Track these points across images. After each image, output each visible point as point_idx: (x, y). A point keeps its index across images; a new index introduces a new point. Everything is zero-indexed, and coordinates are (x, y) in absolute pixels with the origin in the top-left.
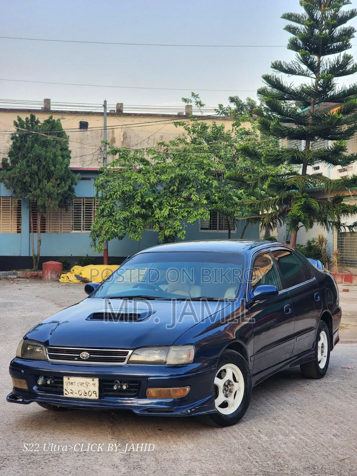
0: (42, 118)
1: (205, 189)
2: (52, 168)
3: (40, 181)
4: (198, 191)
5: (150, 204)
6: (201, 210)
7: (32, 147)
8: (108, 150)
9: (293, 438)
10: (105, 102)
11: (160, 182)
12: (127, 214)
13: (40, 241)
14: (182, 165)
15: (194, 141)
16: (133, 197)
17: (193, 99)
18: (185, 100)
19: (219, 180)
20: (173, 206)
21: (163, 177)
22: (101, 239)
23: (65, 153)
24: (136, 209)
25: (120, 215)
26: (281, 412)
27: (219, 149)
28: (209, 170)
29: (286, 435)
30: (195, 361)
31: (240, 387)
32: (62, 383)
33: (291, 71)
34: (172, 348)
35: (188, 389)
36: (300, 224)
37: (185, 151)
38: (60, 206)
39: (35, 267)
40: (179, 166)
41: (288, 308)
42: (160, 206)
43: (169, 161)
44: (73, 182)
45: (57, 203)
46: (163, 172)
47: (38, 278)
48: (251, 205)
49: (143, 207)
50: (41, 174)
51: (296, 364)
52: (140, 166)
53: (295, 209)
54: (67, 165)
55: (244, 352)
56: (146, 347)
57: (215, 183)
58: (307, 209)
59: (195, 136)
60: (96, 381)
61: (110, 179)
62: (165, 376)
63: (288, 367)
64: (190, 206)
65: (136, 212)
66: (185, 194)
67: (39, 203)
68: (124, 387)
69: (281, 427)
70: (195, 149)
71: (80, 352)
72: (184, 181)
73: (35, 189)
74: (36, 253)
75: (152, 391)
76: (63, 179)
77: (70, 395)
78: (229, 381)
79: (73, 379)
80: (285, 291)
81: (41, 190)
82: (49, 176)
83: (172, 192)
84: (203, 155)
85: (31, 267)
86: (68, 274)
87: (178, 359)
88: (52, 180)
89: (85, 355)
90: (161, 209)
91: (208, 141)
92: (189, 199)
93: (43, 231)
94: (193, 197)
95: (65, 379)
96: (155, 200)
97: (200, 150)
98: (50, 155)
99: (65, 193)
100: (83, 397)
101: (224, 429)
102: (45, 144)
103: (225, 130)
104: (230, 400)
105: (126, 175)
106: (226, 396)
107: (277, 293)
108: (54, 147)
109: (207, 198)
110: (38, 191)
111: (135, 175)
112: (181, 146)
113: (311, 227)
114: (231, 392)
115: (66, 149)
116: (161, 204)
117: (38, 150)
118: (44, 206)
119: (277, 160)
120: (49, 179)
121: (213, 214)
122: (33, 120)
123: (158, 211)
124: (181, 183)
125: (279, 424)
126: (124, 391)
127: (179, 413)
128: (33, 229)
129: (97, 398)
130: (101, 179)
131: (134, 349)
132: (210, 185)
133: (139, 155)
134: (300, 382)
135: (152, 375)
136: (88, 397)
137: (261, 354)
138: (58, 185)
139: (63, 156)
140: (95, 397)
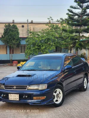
0: (12, 25)
1: (54, 41)
2: (15, 37)
3: (11, 40)
4: (52, 42)
5: (40, 45)
6: (53, 47)
7: (9, 32)
8: (29, 32)
9: (77, 110)
10: (28, 20)
11: (42, 40)
12: (34, 48)
13: (12, 56)
14: (48, 36)
15: (51, 29)
16: (35, 44)
17: (50, 19)
18: (48, 19)
19: (58, 39)
20: (46, 46)
21: (43, 39)
22: (27, 55)
23: (18, 33)
24: (36, 47)
25: (32, 49)
26: (74, 102)
27: (57, 31)
28: (55, 36)
29: (75, 109)
30: (47, 88)
31: (61, 95)
32: (8, 96)
33: (75, 8)
34: (40, 85)
35: (45, 97)
36: (79, 49)
37: (49, 32)
38: (17, 47)
39: (11, 63)
40: (47, 36)
41: (75, 72)
42: (43, 46)
43: (45, 34)
44: (20, 41)
45: (16, 46)
46: (43, 37)
47: (12, 65)
48: (65, 44)
49: (38, 46)
50: (12, 39)
51: (78, 87)
52: (37, 36)
53: (77, 45)
54: (19, 36)
55: (62, 85)
56: (33, 85)
57: (56, 40)
58: (80, 45)
59: (51, 28)
60: (18, 95)
61: (29, 39)
62: (38, 93)
63: (75, 88)
64: (50, 46)
65: (36, 48)
66: (49, 43)
67: (12, 46)
68: (26, 97)
69: (73, 107)
70: (51, 31)
71: (13, 87)
72: (48, 39)
73: (10, 43)
74: (11, 59)
75: (35, 98)
76: (17, 40)
77: (11, 99)
78: (58, 94)
79: (11, 95)
80: (74, 67)
81: (12, 43)
82: (14, 39)
83: (45, 42)
84: (53, 32)
85: (10, 63)
86: (19, 64)
87: (42, 88)
88: (15, 40)
89: (15, 87)
90: (43, 47)
91: (54, 29)
92: (50, 44)
93: (13, 53)
94: (51, 44)
95: (9, 95)
96: (41, 44)
97: (53, 31)
98: (14, 34)
99: (18, 43)
100: (14, 100)
101: (57, 108)
102: (12, 31)
103: (59, 26)
104: (58, 99)
105: (34, 38)
106: (57, 98)
107: (72, 67)
108: (15, 32)
109: (55, 44)
110: (11, 43)
111: (36, 38)
112: (48, 31)
113: (82, 50)
114: (59, 97)
115: (18, 32)
116: (43, 45)
117: (11, 32)
118: (13, 47)
119: (72, 32)
120: (14, 40)
121: (56, 48)
122: (9, 25)
123: (42, 47)
124: (48, 40)
125: (73, 106)
126: (26, 98)
127: (42, 104)
128: (10, 53)
129: (19, 100)
130: (27, 39)
131: (29, 85)
132: (55, 40)
133: (37, 33)
134: (79, 93)
135: (35, 93)
136: (16, 100)
137: (67, 85)
138: (16, 41)
139: (17, 34)
140: (18, 100)
